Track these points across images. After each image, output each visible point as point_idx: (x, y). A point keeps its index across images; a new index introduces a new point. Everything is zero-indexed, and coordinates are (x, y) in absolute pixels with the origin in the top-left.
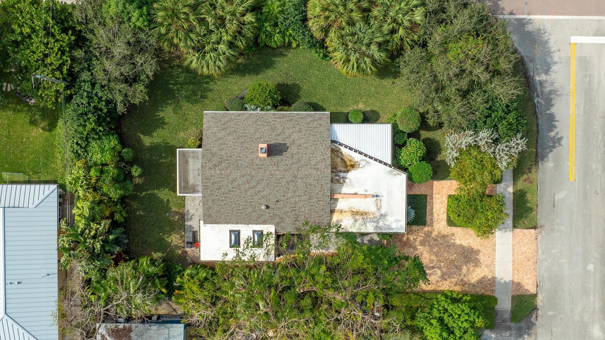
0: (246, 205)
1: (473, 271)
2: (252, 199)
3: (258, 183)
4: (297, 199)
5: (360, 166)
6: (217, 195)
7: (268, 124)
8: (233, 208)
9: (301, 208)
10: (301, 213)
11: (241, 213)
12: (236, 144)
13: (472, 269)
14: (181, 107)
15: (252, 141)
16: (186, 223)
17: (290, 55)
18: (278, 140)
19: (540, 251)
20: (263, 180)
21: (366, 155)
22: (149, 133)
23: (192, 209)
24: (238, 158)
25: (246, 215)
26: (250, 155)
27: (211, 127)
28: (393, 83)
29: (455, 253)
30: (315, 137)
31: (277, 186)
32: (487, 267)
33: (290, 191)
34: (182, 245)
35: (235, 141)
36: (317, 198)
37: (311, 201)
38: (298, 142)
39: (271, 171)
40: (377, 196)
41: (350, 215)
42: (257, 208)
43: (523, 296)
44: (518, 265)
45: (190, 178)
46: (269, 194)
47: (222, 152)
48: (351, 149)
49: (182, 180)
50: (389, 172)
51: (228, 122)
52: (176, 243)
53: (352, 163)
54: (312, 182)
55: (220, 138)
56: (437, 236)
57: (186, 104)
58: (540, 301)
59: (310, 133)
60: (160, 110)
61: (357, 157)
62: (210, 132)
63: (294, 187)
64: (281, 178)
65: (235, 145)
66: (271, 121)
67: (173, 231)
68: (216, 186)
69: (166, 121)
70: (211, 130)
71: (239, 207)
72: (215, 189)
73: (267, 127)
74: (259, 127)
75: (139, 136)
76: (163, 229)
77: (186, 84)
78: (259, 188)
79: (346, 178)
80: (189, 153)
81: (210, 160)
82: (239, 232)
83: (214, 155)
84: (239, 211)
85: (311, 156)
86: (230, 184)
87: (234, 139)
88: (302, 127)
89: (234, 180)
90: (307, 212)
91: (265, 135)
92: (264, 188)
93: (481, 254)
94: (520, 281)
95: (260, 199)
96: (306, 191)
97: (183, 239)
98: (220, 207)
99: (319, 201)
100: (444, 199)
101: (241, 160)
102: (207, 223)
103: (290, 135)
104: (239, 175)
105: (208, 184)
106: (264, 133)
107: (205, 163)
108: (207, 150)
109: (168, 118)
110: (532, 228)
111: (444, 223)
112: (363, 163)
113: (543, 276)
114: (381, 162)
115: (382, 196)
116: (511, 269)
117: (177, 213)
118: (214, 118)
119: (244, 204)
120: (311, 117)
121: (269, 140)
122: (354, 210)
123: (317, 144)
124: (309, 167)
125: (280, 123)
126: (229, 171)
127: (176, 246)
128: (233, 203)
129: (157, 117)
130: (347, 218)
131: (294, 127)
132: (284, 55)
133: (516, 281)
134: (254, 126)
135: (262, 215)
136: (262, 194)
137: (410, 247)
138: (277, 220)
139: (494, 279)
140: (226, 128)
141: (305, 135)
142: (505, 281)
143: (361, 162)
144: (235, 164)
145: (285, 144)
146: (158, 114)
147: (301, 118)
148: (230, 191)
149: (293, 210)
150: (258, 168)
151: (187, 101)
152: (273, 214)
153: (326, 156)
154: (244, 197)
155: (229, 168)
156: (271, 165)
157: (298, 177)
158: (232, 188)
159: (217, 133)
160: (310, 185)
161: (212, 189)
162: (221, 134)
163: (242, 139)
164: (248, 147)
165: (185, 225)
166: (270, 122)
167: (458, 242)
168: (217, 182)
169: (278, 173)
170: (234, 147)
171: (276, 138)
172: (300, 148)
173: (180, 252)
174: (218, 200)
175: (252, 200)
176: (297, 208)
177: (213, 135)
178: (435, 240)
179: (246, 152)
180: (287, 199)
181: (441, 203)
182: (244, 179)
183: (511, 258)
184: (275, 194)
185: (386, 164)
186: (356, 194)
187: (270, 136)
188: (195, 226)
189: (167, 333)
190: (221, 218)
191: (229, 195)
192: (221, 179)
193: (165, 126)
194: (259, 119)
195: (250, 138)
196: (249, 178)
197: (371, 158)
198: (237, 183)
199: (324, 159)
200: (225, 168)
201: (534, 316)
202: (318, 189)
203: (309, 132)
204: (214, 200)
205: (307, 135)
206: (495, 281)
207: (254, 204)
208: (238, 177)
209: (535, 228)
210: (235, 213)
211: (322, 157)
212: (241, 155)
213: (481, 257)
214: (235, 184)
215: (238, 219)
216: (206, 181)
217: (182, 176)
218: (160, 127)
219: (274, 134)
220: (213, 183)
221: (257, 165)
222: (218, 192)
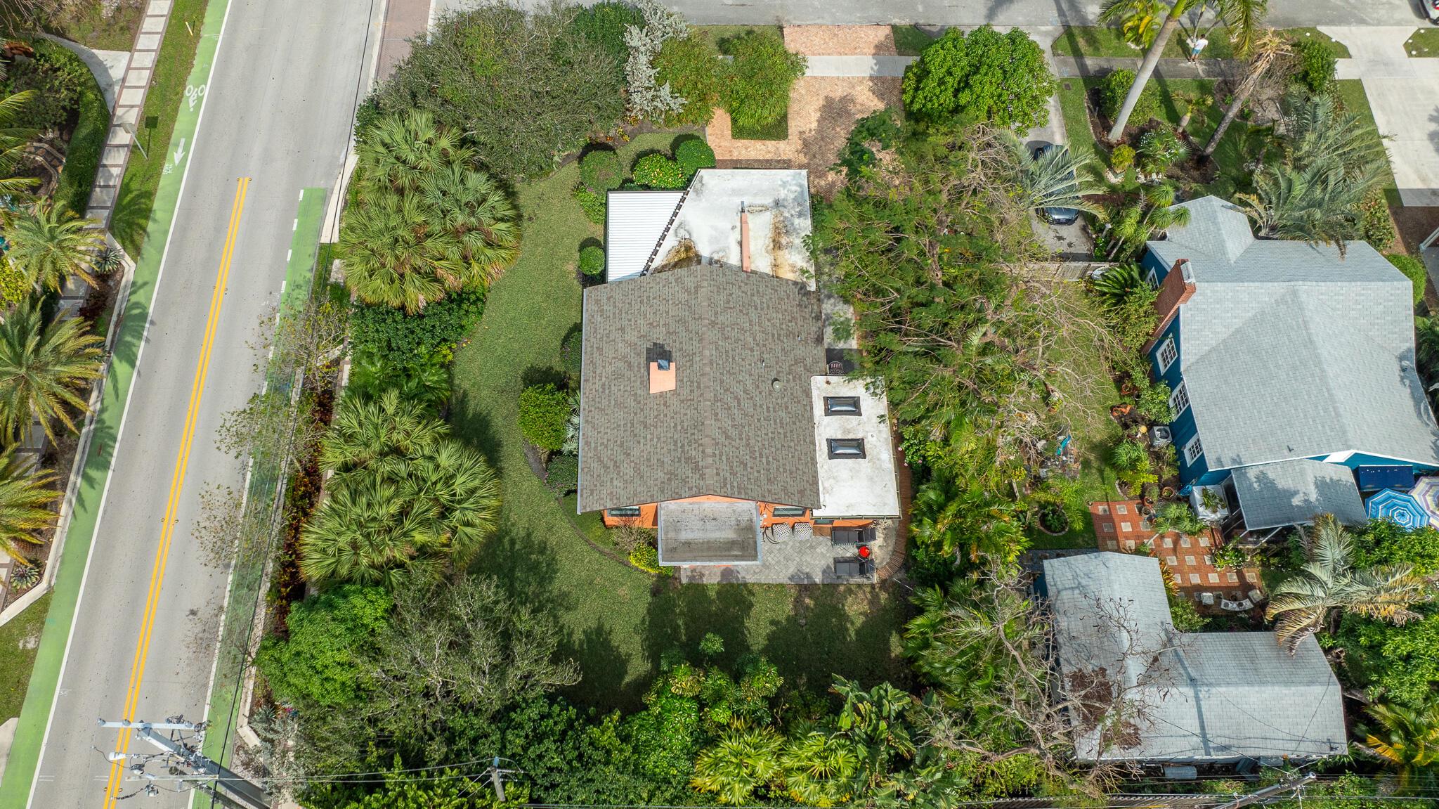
0: (775, 421)
1: (862, 105)
2: (761, 406)
3: (728, 390)
4: (757, 328)
5: (687, 237)
6: (759, 472)
7: (607, 387)
8: (783, 446)
9: (774, 325)
10: (784, 326)
11: (791, 431)
12: (649, 437)
13: (858, 107)
14: (565, 595)
15: (642, 410)
16: (818, 581)
17: (466, 385)
18: (639, 364)
19: (818, 21)
20: (722, 382)
21: (667, 229)
22: (621, 664)
23: (787, 567)
24: (679, 428)
25: (794, 423)
26: (672, 408)
27: (612, 493)
28: (530, 219)
29: (833, 129)
30: (633, 302)
31: (733, 359)
32: (854, 87)
33: (742, 338)
34: (868, 590)
35: (642, 441)
36: (752, 295)
37: (759, 306)
38: (644, 329)
39: (704, 364)
40: (743, 211)
41: (781, 253)
42: (779, 401)
43: (896, 42)
44: (845, 48)
45: (723, 536)
46: (751, 375)
47: (666, 460)
48: (655, 252)
49: (727, 553)
50: (697, 194)
51: (602, 462)
52: (866, 602)
53: (683, 249)
54: (723, 297)
55: (637, 469)
56: (805, 154)
57: (557, 584)
58: (904, 21)
59: (626, 313)
60: (569, 641)
61: (671, 242)
62: (622, 493)
63: (733, 329)
64: (717, 349)
65: (652, 440)
66: (601, 383)
67: (838, 609)
68: (740, 470)
69: (594, 625)
70: (618, 490)
71: (779, 433)
72: (745, 473)
73: (613, 388)
74: (613, 402)
75: (628, 684)
76: (835, 630)
77: (512, 585)
78: (738, 390)
79: (711, 259)
80: (667, 539)
81: (684, 480)
82: (830, 441)
83: (672, 475)
84: (788, 435)
85: (671, 302)
86: (733, 443)
87: (639, 442)
88: (613, 328)
89: (724, 432)
90: (780, 316)
91: (629, 388)
92: (739, 382)
93: (832, 95)
94: (872, 46)
95: (760, 393)
96: (741, 311)
97: (853, 588)
98: (781, 470)
99: (758, 292)
100: (740, 144)
101: (683, 422)
102: (819, 501)
103: (630, 345)
104: (713, 422)
105: (735, 484)
106: (626, 391)
107: (690, 489)
108: (662, 491)
109: (586, 620)
110: (782, 32)
111: (782, 145)
112: (682, 233)
113: (860, 18)
114: (679, 207)
115: (743, 203)
116: (854, 57)
117: (798, 601)
118: (592, 491)
119: (772, 422)
120: (593, 316)
121: (639, 380)
122: (771, 246)
123: (648, 297)
124: (693, 302)
125: (604, 367)
126: (706, 441)
127: (871, 603)
128: (773, 443)
129: (585, 647)
130: (788, 256)
131: (614, 341)
132: (465, 394)
133: (873, 51)
134: (609, 412)
135: (792, 394)
136: (749, 387)
137: (831, 192)
138: (800, 369)
139: (872, 78)
140: (616, 462)
141: (630, 320)
142: (876, 64)
143: (680, 235)
144: (690, 431)
145: (648, 349)
146: (577, 642)
147: (595, 332)
148: (748, 445)
149: (779, 339)
150: (699, 387)
151: (550, 583)
152: (789, 374)
153: (672, 279)
154: (759, 420)
155: (700, 442)
156: (692, 366)
157: (713, 319)
158: (741, 439)
159: (625, 477)
160: (728, 302)
161: (745, 479)
162: (628, 470)
163: (639, 429)
164: (656, 413)
165: (824, 585)
166: (603, 385)
167: (814, 125)
168: (731, 467)
169: (707, 353)
170: (656, 440)
171: (636, 369)
172: (655, 324)
173: (883, 596)
174: (768, 470)
175: (764, 407)
176: (775, 332)
177: (628, 485)
178: (814, 156)
179: (665, 415)
180: (758, 345)
181: (746, 149)
182: (722, 414)
183: (835, 58)
184: (750, 365)
185: (683, 200)
186: (741, 244)
187: (633, 379)
188: (823, 562)
189: (1069, 592)
190: (804, 473)
191: (757, 449)
192: (724, 458)
193: (607, 627)
194: (597, 405)
195: (636, 414)
196: (719, 404)
197: (671, 222)
198: (730, 428)
199: (676, 281)
200: (701, 449)
201: (928, 28)
202: (735, 290)
203: (624, 315)
204: (769, 480)
205: (630, 317)
206: (877, 78)
207: (771, 406)
208: (718, 424)
209: (781, 28)
210: (792, 444)
211: (674, 284)
212: (672, 425)
213: (838, 93)
214: (733, 432)
215: (805, 441)
216: (728, 486)
217: (719, 553)
218: (606, 639)
219: (628, 374)
220: (733, 474)
221: (692, 391)
222: (751, 468)
